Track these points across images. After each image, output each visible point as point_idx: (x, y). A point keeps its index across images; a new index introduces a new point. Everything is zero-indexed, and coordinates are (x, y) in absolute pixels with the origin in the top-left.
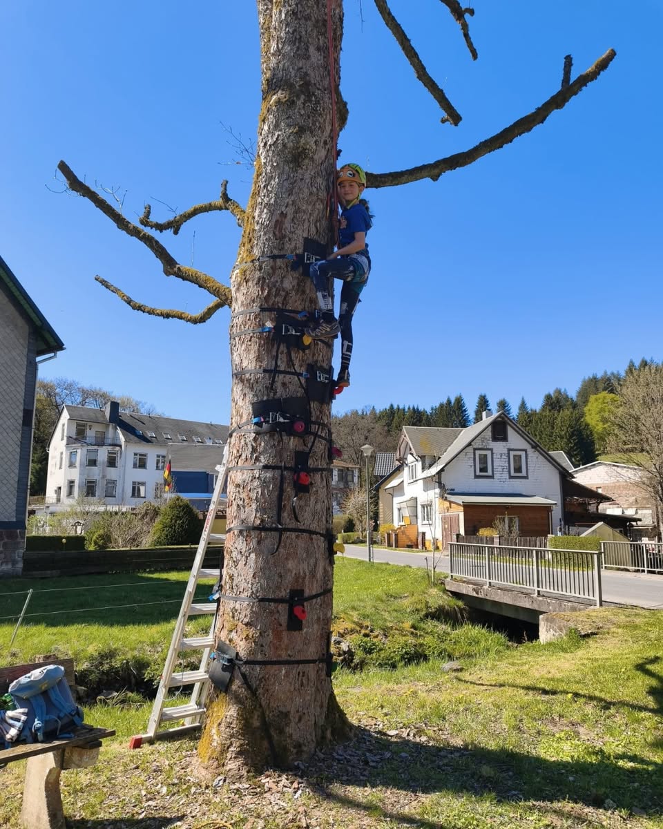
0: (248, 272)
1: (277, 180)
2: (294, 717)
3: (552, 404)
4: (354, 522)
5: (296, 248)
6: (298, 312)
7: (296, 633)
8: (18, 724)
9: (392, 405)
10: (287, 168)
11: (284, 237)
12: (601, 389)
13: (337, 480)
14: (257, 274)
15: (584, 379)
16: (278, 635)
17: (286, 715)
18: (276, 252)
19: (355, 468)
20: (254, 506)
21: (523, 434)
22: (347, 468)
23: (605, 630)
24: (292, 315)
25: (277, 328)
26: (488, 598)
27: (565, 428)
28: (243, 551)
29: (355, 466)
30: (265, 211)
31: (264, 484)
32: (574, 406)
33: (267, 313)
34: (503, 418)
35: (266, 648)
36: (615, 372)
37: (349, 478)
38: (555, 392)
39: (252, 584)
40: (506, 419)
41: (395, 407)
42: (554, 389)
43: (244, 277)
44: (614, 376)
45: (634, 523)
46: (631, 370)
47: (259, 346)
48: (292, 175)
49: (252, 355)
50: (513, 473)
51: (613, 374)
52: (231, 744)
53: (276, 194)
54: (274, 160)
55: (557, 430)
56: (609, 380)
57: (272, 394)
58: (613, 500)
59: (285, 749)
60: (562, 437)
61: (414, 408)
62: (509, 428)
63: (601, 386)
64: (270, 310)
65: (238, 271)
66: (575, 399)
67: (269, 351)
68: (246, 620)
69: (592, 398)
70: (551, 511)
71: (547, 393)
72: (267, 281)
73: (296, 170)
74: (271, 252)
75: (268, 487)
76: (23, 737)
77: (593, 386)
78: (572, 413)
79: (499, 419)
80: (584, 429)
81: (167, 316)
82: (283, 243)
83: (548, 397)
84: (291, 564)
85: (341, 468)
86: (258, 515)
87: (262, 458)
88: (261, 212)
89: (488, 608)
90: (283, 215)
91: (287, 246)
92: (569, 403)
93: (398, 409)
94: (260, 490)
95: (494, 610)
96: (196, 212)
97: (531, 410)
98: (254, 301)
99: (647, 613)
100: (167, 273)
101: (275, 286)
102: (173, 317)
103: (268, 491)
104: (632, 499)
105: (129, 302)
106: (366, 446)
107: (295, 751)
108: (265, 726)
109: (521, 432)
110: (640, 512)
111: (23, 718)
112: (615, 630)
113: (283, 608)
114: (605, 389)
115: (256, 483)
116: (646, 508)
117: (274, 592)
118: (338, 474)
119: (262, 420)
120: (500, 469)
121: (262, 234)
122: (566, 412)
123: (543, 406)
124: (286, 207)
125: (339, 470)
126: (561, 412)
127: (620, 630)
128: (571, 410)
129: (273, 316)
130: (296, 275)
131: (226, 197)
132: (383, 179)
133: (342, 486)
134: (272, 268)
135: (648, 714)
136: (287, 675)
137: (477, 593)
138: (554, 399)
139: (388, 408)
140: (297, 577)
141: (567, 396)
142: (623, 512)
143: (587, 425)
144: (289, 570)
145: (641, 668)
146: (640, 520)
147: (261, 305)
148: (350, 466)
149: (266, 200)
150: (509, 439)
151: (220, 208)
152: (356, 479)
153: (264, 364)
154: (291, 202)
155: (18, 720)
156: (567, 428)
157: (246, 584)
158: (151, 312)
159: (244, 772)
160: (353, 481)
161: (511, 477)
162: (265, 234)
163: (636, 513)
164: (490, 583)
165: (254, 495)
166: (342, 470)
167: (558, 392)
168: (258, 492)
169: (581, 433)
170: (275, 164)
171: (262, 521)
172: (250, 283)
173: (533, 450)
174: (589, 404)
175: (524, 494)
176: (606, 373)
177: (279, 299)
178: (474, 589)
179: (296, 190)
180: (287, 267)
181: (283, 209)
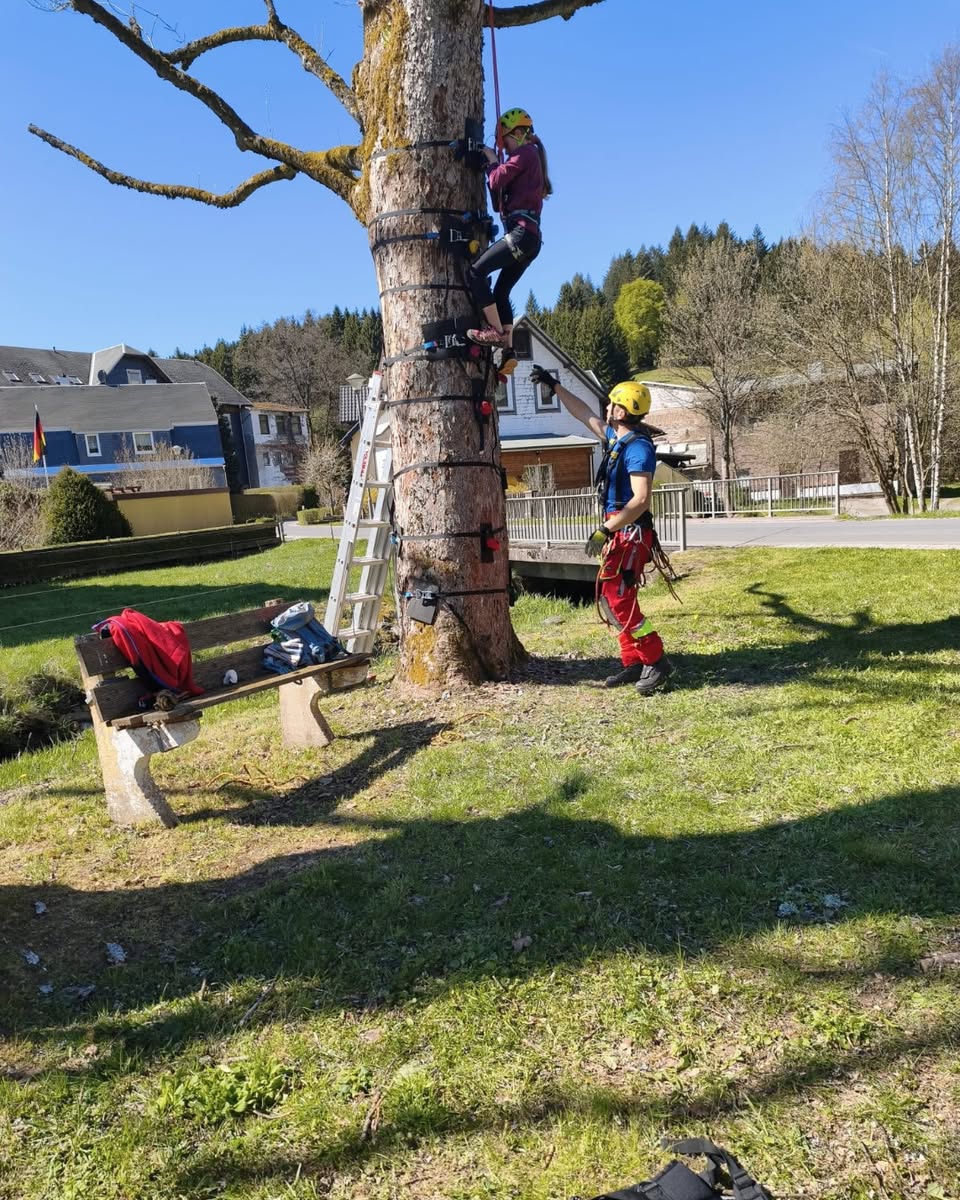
0: (401, 162)
1: (432, 41)
2: (494, 640)
3: (571, 300)
4: (317, 493)
5: (458, 132)
6: (462, 213)
7: (488, 565)
8: (299, 651)
9: (337, 309)
10: (443, 26)
11: (445, 117)
12: (637, 274)
13: (276, 432)
14: (415, 165)
15: (614, 258)
16: (475, 567)
17: (489, 638)
18: (437, 138)
19: (303, 412)
20: (437, 441)
21: (552, 348)
22: (290, 413)
23: (697, 571)
24: (457, 216)
25: (444, 234)
26: (548, 561)
27: (591, 335)
28: (430, 489)
29: (301, 410)
30: (420, 82)
31: (446, 417)
32: (602, 300)
33: (430, 215)
34: (525, 325)
35: (466, 579)
36: (656, 247)
37: (295, 429)
38: (575, 279)
39: (445, 521)
40: (530, 326)
41: (343, 312)
42: (573, 275)
43: (395, 168)
44: (655, 252)
45: (687, 463)
46: (677, 242)
47: (423, 255)
48: (450, 35)
49: (415, 268)
50: (540, 405)
51: (652, 249)
52: (448, 665)
53: (433, 61)
54: (427, 12)
55: (579, 340)
56: (647, 258)
57: (443, 314)
58: (664, 434)
59: (492, 666)
60: (586, 350)
61: (373, 312)
62: (533, 339)
63: (637, 268)
64: (433, 211)
65: (383, 158)
66: (601, 289)
67: (435, 263)
68: (444, 556)
69: (625, 287)
70: (592, 453)
71: (564, 282)
72: (428, 174)
73: (455, 29)
74: (432, 137)
75: (450, 420)
76: (303, 662)
77: (626, 268)
78: (599, 312)
79: (521, 327)
80: (615, 335)
81: (172, 194)
82: (445, 126)
83: (566, 289)
84: (478, 499)
85: (280, 414)
86: (443, 450)
87: (440, 389)
88: (413, 84)
89: (546, 574)
90: (443, 89)
91: (449, 129)
92: (595, 296)
93: (348, 314)
94: (441, 423)
95: (554, 575)
96: (226, 39)
97: (545, 310)
98: (412, 200)
99: (733, 551)
100: (243, 147)
101: (437, 181)
102: (184, 196)
103: (451, 424)
104: (682, 431)
105: (103, 172)
106: (354, 376)
107: (499, 667)
108: (474, 648)
109: (549, 345)
110: (691, 447)
111: (301, 645)
112: (707, 569)
113: (476, 541)
114: (641, 274)
115: (436, 416)
116: (698, 442)
117: (468, 527)
118: (278, 424)
119: (436, 344)
120: (524, 400)
121: (418, 112)
122: (591, 312)
123: (559, 304)
124: (446, 78)
125: (278, 417)
126: (585, 311)
127: (712, 569)
128: (598, 307)
129: (437, 219)
130: (459, 167)
131: (275, 20)
132: (508, 17)
133: (284, 441)
134: (433, 157)
135: (771, 618)
136: (485, 602)
137: (533, 558)
138: (574, 291)
139: (332, 313)
140: (485, 511)
141: (591, 286)
142: (671, 450)
143: (619, 329)
144: (478, 504)
145: (751, 590)
146: (694, 458)
147: (423, 205)
148: (293, 409)
149: (420, 67)
150: (535, 356)
151: (267, 37)
152: (305, 429)
153: (430, 278)
154: (451, 72)
155: (297, 648)
156: (594, 336)
157: (438, 522)
158: (144, 188)
159: (466, 685)
160: (301, 433)
161: (539, 411)
162: (422, 113)
163: (687, 449)
164: (549, 543)
165: (435, 430)
166: (282, 418)
167: (579, 279)
168: (439, 426)
169: (611, 342)
170: (429, 19)
171: (449, 456)
172: (405, 177)
173: (566, 370)
174: (621, 297)
175: (556, 433)
176: (643, 247)
177: (443, 197)
178: (529, 553)
179: (456, 56)
180: (450, 156)
181: (443, 80)
